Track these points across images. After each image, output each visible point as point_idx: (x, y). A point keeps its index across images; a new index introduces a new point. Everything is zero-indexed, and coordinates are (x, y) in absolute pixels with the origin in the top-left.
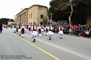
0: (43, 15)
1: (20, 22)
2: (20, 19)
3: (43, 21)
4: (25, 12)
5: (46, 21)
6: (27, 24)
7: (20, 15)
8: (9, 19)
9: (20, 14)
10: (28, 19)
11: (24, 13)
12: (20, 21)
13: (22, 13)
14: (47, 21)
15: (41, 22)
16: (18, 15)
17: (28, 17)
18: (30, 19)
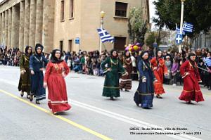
0: (126, 4)
1: (17, 36)
2: (17, 25)
3: (130, 31)
5: (140, 30)
6: (52, 45)
7: (17, 6)
10: (52, 21)
12: (17, 30)
14: (145, 30)
15: (118, 35)
16: (6, 7)
17: (54, 13)
18: (63, 24)
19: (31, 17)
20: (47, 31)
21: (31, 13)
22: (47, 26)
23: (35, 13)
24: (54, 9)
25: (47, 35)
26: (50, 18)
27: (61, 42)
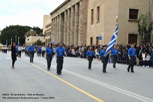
0: (137, 10)
2: (62, 27)
4: (78, 4)
5: (147, 29)
6: (85, 41)
7: (63, 14)
8: (29, 28)
9: (63, 10)
10: (86, 23)
11: (74, 6)
13: (69, 6)
16: (56, 15)
17: (87, 18)
18: (93, 26)
19: (71, 22)
20: (82, 31)
21: (72, 18)
22: (81, 27)
23: (74, 19)
24: (86, 15)
25: (82, 34)
26: (84, 21)
27: (92, 38)
